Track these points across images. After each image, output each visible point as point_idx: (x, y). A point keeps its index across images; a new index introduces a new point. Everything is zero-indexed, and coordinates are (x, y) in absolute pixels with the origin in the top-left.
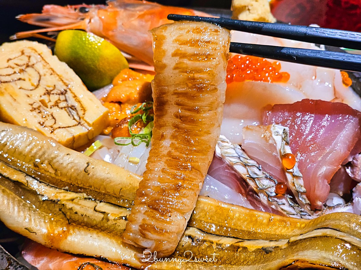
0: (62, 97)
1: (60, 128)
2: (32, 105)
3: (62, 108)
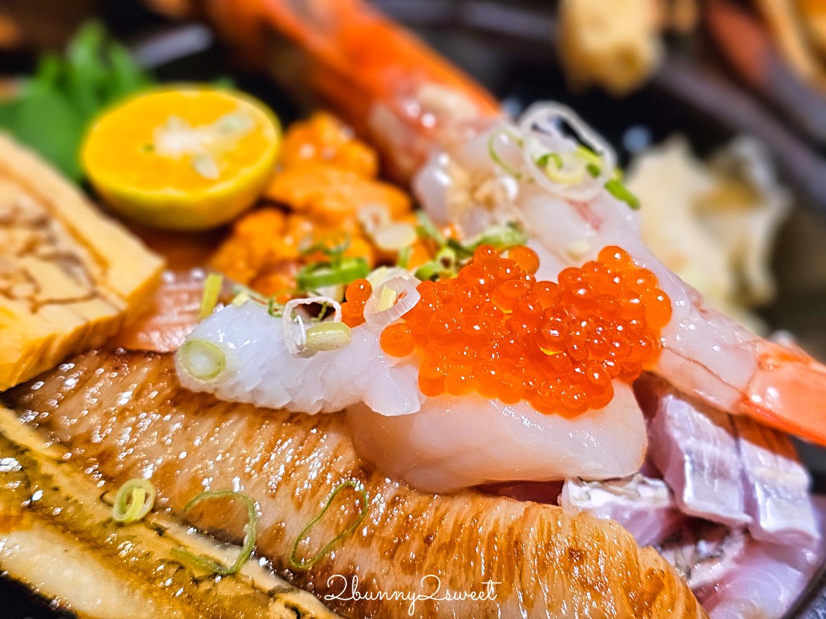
1: (51, 302)
3: (46, 258)
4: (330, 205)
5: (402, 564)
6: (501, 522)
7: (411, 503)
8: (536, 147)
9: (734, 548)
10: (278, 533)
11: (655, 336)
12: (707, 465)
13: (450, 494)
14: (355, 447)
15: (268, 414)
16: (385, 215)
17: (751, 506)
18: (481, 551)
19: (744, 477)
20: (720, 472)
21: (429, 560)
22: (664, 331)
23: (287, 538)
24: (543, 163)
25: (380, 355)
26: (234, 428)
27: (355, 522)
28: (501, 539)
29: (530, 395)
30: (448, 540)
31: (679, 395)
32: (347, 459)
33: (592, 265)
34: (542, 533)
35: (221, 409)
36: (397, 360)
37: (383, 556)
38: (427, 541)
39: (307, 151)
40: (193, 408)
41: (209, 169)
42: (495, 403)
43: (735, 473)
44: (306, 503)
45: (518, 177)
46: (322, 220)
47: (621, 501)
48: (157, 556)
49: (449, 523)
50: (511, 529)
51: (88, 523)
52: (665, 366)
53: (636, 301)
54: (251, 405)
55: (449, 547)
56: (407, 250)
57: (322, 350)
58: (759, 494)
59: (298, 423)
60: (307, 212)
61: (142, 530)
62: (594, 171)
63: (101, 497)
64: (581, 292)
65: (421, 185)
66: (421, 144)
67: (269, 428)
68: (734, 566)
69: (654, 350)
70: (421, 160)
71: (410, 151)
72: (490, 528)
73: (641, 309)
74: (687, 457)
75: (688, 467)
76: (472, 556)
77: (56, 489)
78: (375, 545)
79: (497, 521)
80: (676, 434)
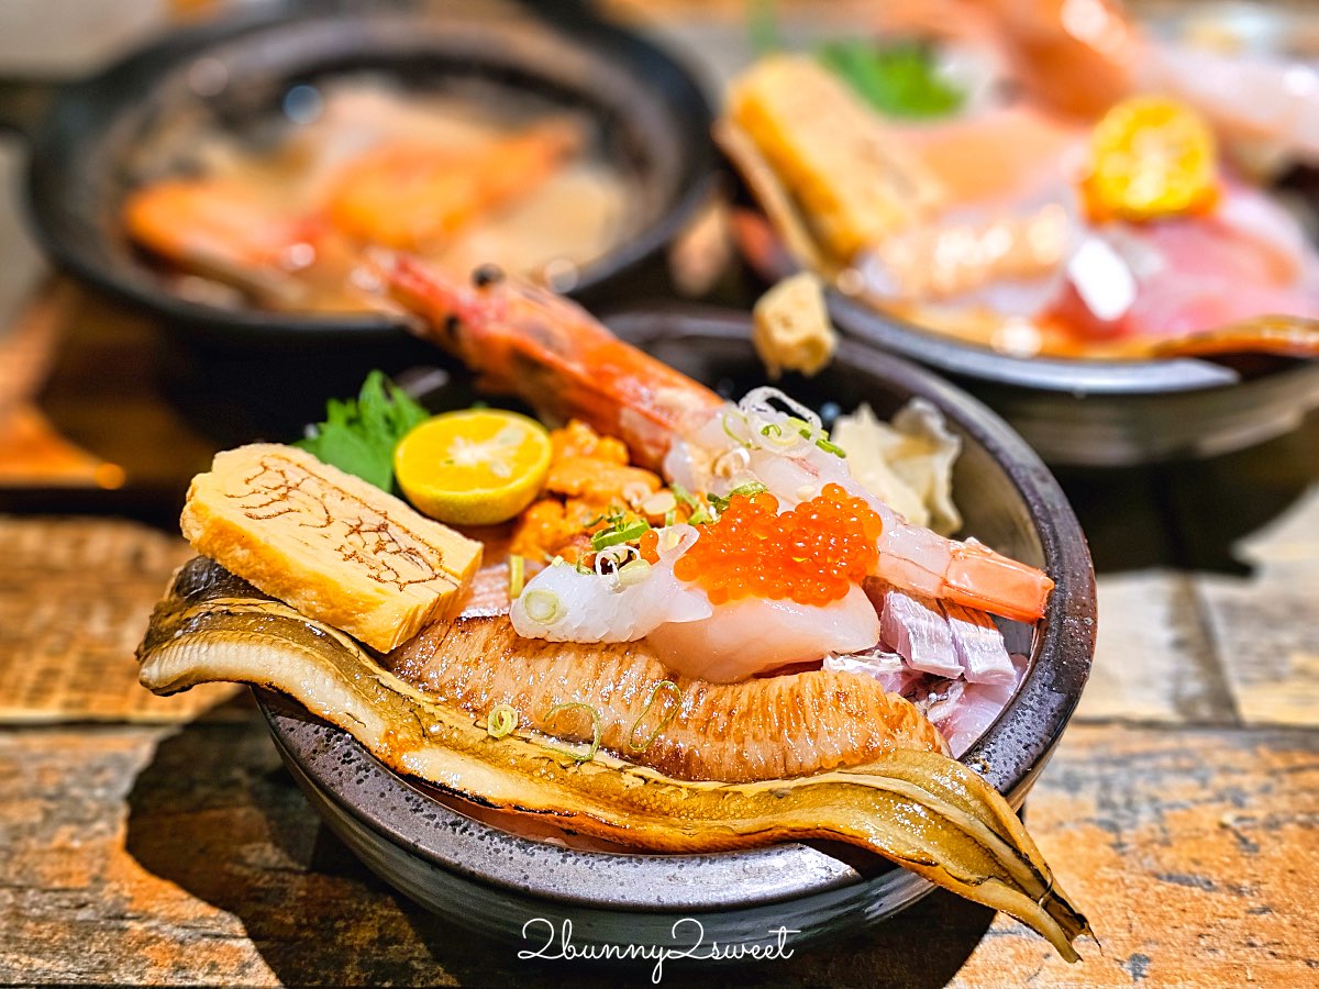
0: (385, 536)
1: (410, 582)
2: (340, 550)
3: (395, 553)
4: (598, 488)
5: (714, 734)
6: (784, 687)
7: (713, 692)
8: (759, 423)
9: (956, 693)
10: (616, 728)
11: (874, 543)
12: (925, 633)
13: (741, 682)
14: (661, 662)
15: (589, 647)
16: (646, 490)
17: (962, 660)
18: (772, 709)
19: (954, 642)
20: (935, 638)
21: (735, 726)
22: (879, 541)
23: (623, 731)
24: (766, 431)
25: (675, 581)
26: (566, 661)
27: (673, 713)
28: (786, 698)
29: (790, 593)
30: (745, 709)
31: (897, 590)
32: (657, 669)
33: (819, 499)
34: (815, 685)
35: (553, 647)
36: (688, 584)
37: (698, 732)
38: (730, 714)
39: (569, 451)
40: (530, 653)
41: (504, 471)
42: (766, 601)
43: (948, 640)
44: (633, 706)
45: (748, 446)
46: (595, 501)
47: (867, 666)
48: (529, 757)
49: (744, 699)
50: (792, 690)
51: (471, 742)
52: (884, 568)
53: (854, 519)
54: (575, 642)
55: (748, 713)
56: (671, 512)
57: (631, 584)
58: (967, 650)
59: (614, 650)
60: (579, 496)
61: (512, 740)
62: (806, 435)
63: (474, 724)
64: (814, 517)
65: (669, 467)
66: (663, 436)
67: (593, 658)
68: (958, 706)
69: (873, 555)
70: (666, 448)
71: (654, 443)
72: (777, 693)
73: (860, 524)
74: (909, 630)
75: (911, 636)
76: (766, 715)
77: (441, 722)
78: (690, 725)
79: (780, 688)
80: (900, 616)
